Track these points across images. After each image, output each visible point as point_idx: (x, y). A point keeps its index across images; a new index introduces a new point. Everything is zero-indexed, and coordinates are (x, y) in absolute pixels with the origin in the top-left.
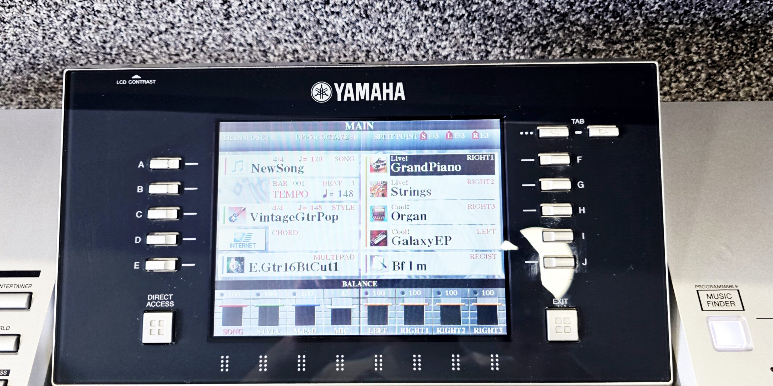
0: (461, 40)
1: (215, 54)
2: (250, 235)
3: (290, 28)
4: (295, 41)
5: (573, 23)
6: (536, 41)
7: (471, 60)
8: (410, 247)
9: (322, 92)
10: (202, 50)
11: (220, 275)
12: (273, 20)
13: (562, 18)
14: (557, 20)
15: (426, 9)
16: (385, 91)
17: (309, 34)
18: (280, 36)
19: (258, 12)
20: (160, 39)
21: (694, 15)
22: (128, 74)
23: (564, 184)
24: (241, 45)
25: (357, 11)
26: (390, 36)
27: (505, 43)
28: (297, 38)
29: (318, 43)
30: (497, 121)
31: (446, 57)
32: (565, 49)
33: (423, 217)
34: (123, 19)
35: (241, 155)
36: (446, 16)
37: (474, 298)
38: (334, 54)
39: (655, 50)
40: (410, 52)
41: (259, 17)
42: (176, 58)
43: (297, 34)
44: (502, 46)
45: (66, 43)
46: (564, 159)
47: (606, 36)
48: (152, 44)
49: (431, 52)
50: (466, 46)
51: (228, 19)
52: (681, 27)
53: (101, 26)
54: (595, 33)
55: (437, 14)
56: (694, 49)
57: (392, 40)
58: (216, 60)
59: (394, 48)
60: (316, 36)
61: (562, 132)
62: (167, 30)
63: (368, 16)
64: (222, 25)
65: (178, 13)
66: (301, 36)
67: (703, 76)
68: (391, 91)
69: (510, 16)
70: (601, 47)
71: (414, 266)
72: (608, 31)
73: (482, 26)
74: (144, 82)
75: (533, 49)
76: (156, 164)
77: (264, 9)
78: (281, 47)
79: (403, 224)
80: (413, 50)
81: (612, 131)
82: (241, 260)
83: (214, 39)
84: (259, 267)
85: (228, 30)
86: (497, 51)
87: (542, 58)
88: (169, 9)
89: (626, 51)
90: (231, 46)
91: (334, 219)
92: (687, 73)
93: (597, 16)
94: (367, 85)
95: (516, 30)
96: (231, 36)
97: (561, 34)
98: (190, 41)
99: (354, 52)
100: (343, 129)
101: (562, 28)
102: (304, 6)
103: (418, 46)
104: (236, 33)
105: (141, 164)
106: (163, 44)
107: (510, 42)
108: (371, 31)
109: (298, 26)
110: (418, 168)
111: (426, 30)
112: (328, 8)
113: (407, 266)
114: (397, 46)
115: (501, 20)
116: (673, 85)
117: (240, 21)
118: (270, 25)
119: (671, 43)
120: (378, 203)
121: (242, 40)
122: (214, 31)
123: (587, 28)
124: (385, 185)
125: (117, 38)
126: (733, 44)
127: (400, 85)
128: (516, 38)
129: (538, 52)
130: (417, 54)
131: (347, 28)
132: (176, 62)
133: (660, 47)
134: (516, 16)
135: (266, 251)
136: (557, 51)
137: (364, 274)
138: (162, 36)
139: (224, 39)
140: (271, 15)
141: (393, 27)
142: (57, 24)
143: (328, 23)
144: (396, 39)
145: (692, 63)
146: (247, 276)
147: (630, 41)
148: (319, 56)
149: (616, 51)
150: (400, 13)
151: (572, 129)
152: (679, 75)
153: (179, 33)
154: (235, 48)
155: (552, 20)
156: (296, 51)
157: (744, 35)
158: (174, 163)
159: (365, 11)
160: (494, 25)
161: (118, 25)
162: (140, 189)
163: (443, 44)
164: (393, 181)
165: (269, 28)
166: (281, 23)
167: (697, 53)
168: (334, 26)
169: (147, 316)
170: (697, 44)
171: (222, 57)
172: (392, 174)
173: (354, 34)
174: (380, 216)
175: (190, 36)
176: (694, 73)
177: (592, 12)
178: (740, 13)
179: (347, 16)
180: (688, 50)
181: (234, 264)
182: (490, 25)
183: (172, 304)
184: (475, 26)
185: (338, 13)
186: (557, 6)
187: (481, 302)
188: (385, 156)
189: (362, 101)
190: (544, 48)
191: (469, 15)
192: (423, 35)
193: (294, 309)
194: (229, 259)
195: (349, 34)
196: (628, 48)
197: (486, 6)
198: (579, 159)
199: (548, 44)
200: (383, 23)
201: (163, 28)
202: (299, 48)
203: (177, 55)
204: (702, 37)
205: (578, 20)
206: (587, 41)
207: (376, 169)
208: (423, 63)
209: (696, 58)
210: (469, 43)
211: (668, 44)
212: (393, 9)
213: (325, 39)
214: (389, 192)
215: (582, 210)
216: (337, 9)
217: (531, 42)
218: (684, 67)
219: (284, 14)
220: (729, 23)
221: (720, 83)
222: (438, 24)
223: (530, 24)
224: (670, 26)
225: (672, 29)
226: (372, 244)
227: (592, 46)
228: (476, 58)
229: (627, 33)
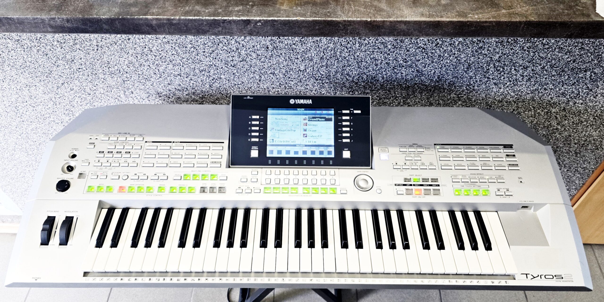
0: (328, 89)
1: (253, 91)
2: (275, 134)
3: (278, 84)
4: (279, 88)
5: (360, 85)
6: (350, 90)
7: (331, 95)
8: (312, 137)
9: (292, 101)
10: (250, 90)
11: (268, 143)
12: (273, 82)
13: (356, 83)
14: (355, 84)
15: (318, 80)
16: (307, 101)
17: (283, 86)
18: (275, 87)
19: (269, 80)
20: (238, 86)
21: (394, 83)
22: (246, 96)
23: (348, 123)
24: (262, 89)
25: (298, 80)
26: (307, 87)
27: (341, 90)
28: (279, 87)
29: (285, 89)
30: (333, 109)
31: (324, 94)
32: (359, 92)
33: (316, 131)
34: (228, 80)
35: (273, 116)
36: (323, 82)
37: (327, 149)
38: (290, 92)
39: (385, 93)
40: (313, 92)
41: (269, 81)
42: (241, 92)
43: (279, 86)
44: (340, 91)
45: (208, 86)
46: (348, 118)
47: (370, 89)
48: (235, 88)
49: (319, 92)
50: (329, 91)
51: (260, 81)
52: (391, 86)
53: (221, 82)
54: (367, 88)
55: (321, 82)
56: (397, 93)
57: (307, 88)
58: (253, 93)
59: (308, 91)
60: (285, 87)
61: (348, 112)
62: (240, 84)
63: (301, 82)
64: (258, 83)
65: (245, 79)
66: (281, 87)
67: (402, 101)
68: (308, 101)
69: (342, 83)
70: (369, 92)
71: (313, 142)
72: (370, 87)
73: (334, 85)
74: (250, 98)
75: (349, 92)
76: (254, 117)
77: (271, 79)
78: (274, 90)
79: (311, 132)
80: (314, 92)
81: (359, 112)
82: (273, 140)
83: (254, 87)
84: (277, 141)
85: (259, 84)
86: (339, 92)
87: (352, 95)
88: (243, 78)
89: (377, 93)
90: (259, 89)
91: (295, 131)
92: (397, 100)
93: (366, 83)
94: (303, 100)
95: (344, 86)
96: (260, 86)
97: (357, 88)
98: (247, 87)
99: (296, 92)
100: (297, 110)
101: (357, 86)
102: (283, 79)
103: (315, 91)
104: (261, 85)
105: (250, 117)
106: (238, 88)
107: (342, 90)
108: (301, 86)
109: (280, 84)
110: (314, 119)
111: (317, 86)
112: (289, 79)
113: (312, 142)
114: (309, 90)
115: (339, 84)
116: (394, 103)
117: (263, 82)
118: (272, 83)
119: (390, 91)
120: (305, 127)
121: (263, 88)
122: (255, 85)
123: (364, 86)
124: (307, 123)
125: (225, 86)
126: (407, 92)
127: (311, 100)
128: (344, 89)
129: (351, 93)
130: (315, 93)
131: (295, 85)
132: (240, 93)
133: (386, 92)
134: (343, 83)
135: (279, 138)
136: (357, 93)
137: (301, 144)
138: (239, 86)
139: (257, 87)
140: (273, 80)
141: (308, 85)
142: (208, 81)
143: (289, 83)
144: (309, 88)
145: (397, 97)
146: (274, 143)
147: (377, 90)
148: (285, 92)
149: (374, 93)
150: (310, 81)
151: (350, 111)
152: (394, 101)
153: (244, 85)
154: (260, 90)
155: (354, 84)
156: (278, 91)
157: (410, 89)
158: (258, 117)
159: (300, 80)
160: (337, 85)
161: (226, 82)
162: (250, 123)
163: (323, 90)
164: (309, 123)
165: (272, 84)
166: (275, 83)
167: (398, 94)
168: (291, 84)
169: (252, 151)
170: (397, 92)
171: (255, 92)
172: (309, 121)
173: (296, 86)
174: (305, 130)
175: (247, 86)
176: (399, 100)
177: (365, 82)
178: (406, 83)
179: (295, 81)
180: (395, 93)
181: (271, 141)
182: (336, 85)
183: (258, 149)
184: (332, 85)
185: (292, 81)
186: (354, 80)
187: (329, 150)
188: (307, 117)
189: (302, 104)
190: (353, 92)
191: (330, 82)
192: (317, 87)
193: (285, 151)
194: (270, 139)
195: (295, 86)
196: (377, 92)
197: (335, 80)
198: (352, 118)
199: (353, 91)
200: (305, 84)
201: (239, 83)
202: (279, 90)
203: (242, 91)
204: (398, 90)
205: (361, 84)
206: (365, 90)
207: (305, 120)
208: (317, 95)
209: (398, 96)
210: (330, 90)
211: (389, 92)
212: (308, 80)
213: (288, 88)
214: (308, 125)
215: (352, 129)
216: (292, 80)
217: (348, 90)
218: (395, 98)
219: (277, 80)
220: (404, 86)
221: (407, 103)
222: (321, 84)
223: (347, 85)
224: (388, 86)
225: (388, 87)
226: (304, 137)
227: (367, 91)
228: (332, 94)
229: (376, 88)
